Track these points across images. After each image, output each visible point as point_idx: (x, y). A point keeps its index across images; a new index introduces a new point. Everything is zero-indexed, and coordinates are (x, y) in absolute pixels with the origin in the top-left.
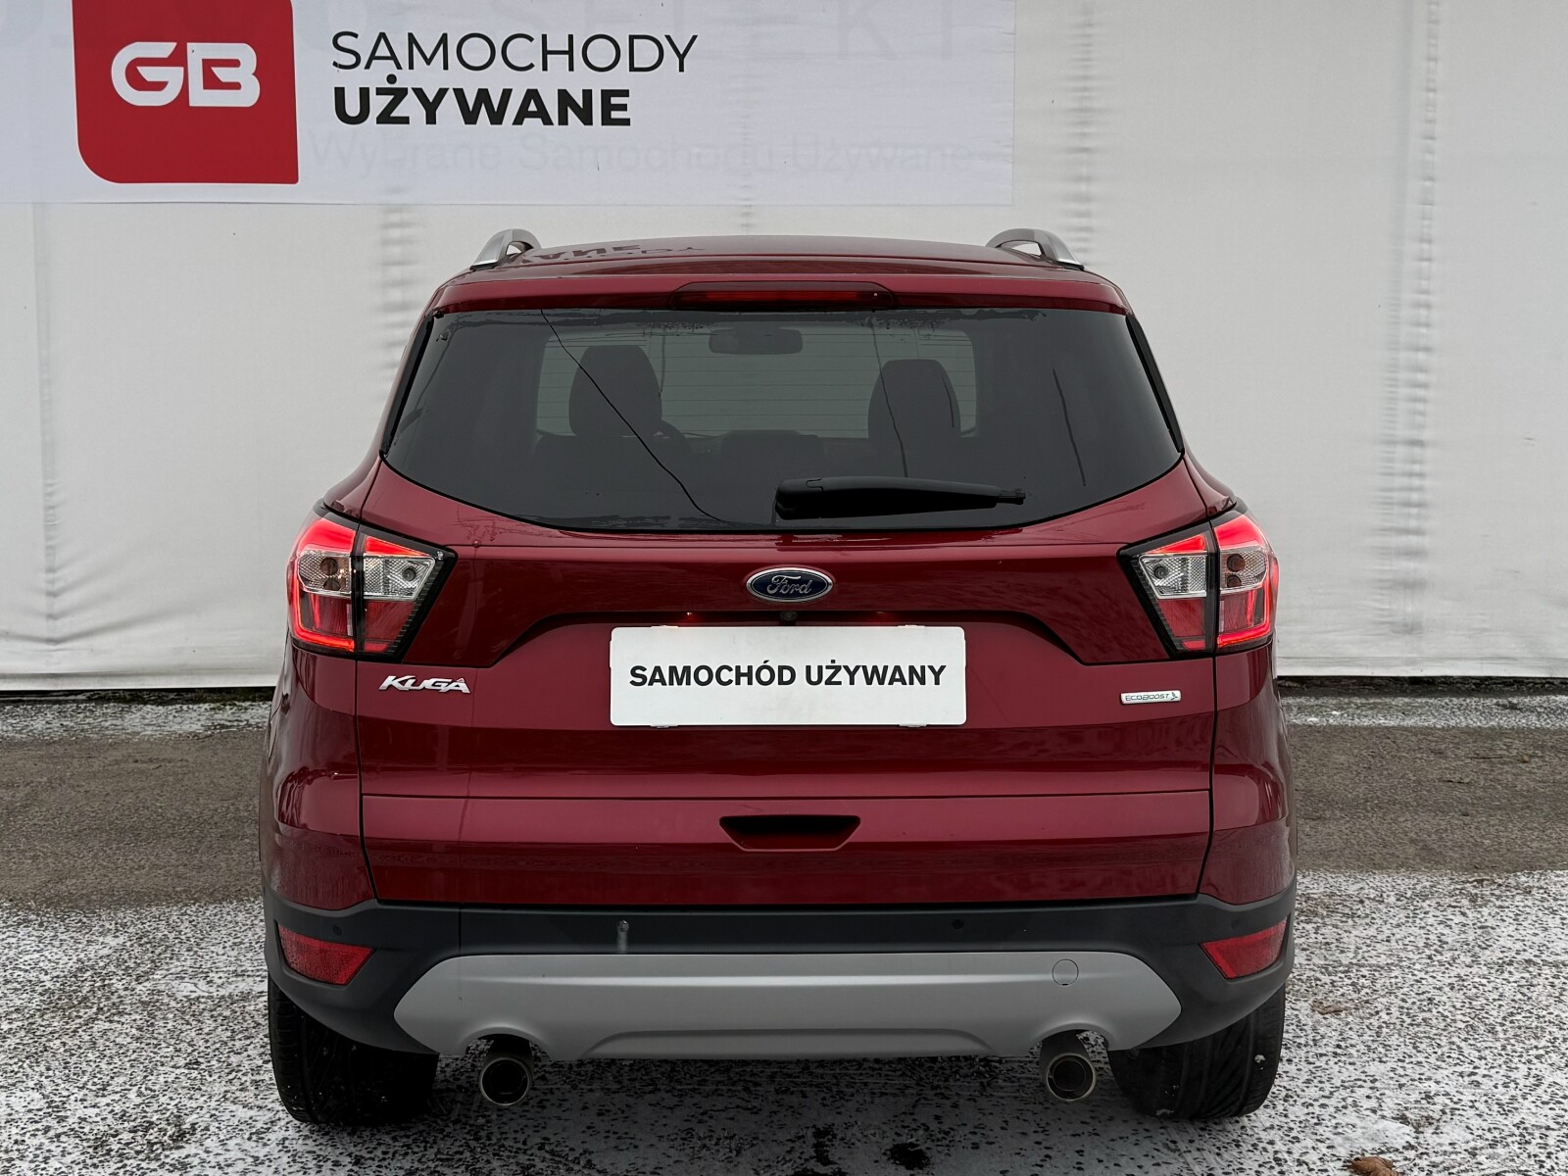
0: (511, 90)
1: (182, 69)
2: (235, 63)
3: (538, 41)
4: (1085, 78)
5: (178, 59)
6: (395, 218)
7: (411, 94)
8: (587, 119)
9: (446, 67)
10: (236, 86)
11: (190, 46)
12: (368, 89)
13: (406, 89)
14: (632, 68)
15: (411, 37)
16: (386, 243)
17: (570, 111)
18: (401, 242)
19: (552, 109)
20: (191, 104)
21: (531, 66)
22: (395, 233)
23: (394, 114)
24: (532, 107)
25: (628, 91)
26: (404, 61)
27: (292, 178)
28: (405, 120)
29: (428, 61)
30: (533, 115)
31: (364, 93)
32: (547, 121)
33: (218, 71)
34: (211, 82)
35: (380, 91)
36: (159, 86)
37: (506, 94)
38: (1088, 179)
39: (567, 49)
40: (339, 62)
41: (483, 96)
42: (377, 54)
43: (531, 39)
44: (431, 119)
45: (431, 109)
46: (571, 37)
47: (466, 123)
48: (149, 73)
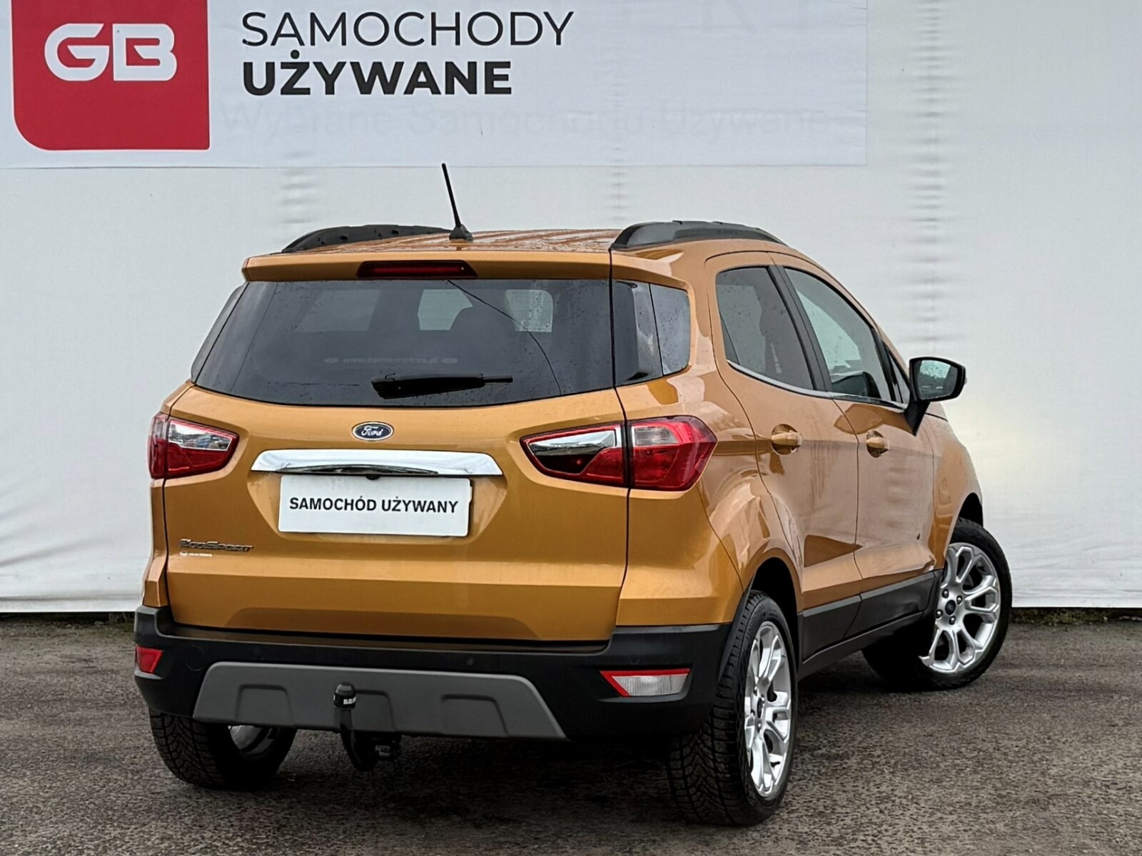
0: (402, 63)
1: (107, 48)
2: (155, 42)
3: (428, 18)
4: (933, 48)
5: (105, 38)
6: (296, 180)
7: (312, 65)
8: (471, 88)
9: (344, 43)
10: (155, 62)
11: (116, 27)
12: (273, 64)
13: (308, 63)
14: (513, 42)
15: (313, 16)
16: (287, 202)
17: (456, 81)
18: (300, 201)
19: (440, 80)
20: (116, 79)
21: (422, 41)
22: (297, 194)
23: (296, 86)
24: (422, 78)
25: (509, 63)
26: (307, 40)
27: (205, 145)
28: (306, 91)
29: (328, 38)
30: (422, 85)
31: (270, 67)
32: (435, 91)
33: (139, 49)
34: (133, 59)
35: (285, 65)
36: (87, 63)
37: (399, 66)
38: (935, 141)
39: (454, 25)
40: (248, 40)
41: (377, 68)
42: (283, 32)
43: (421, 17)
44: (330, 90)
45: (330, 82)
46: (458, 15)
47: (362, 93)
48: (78, 52)
